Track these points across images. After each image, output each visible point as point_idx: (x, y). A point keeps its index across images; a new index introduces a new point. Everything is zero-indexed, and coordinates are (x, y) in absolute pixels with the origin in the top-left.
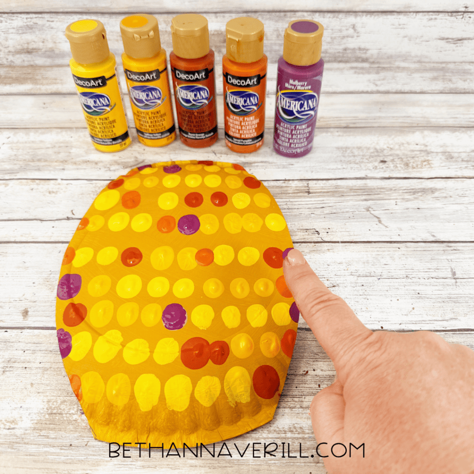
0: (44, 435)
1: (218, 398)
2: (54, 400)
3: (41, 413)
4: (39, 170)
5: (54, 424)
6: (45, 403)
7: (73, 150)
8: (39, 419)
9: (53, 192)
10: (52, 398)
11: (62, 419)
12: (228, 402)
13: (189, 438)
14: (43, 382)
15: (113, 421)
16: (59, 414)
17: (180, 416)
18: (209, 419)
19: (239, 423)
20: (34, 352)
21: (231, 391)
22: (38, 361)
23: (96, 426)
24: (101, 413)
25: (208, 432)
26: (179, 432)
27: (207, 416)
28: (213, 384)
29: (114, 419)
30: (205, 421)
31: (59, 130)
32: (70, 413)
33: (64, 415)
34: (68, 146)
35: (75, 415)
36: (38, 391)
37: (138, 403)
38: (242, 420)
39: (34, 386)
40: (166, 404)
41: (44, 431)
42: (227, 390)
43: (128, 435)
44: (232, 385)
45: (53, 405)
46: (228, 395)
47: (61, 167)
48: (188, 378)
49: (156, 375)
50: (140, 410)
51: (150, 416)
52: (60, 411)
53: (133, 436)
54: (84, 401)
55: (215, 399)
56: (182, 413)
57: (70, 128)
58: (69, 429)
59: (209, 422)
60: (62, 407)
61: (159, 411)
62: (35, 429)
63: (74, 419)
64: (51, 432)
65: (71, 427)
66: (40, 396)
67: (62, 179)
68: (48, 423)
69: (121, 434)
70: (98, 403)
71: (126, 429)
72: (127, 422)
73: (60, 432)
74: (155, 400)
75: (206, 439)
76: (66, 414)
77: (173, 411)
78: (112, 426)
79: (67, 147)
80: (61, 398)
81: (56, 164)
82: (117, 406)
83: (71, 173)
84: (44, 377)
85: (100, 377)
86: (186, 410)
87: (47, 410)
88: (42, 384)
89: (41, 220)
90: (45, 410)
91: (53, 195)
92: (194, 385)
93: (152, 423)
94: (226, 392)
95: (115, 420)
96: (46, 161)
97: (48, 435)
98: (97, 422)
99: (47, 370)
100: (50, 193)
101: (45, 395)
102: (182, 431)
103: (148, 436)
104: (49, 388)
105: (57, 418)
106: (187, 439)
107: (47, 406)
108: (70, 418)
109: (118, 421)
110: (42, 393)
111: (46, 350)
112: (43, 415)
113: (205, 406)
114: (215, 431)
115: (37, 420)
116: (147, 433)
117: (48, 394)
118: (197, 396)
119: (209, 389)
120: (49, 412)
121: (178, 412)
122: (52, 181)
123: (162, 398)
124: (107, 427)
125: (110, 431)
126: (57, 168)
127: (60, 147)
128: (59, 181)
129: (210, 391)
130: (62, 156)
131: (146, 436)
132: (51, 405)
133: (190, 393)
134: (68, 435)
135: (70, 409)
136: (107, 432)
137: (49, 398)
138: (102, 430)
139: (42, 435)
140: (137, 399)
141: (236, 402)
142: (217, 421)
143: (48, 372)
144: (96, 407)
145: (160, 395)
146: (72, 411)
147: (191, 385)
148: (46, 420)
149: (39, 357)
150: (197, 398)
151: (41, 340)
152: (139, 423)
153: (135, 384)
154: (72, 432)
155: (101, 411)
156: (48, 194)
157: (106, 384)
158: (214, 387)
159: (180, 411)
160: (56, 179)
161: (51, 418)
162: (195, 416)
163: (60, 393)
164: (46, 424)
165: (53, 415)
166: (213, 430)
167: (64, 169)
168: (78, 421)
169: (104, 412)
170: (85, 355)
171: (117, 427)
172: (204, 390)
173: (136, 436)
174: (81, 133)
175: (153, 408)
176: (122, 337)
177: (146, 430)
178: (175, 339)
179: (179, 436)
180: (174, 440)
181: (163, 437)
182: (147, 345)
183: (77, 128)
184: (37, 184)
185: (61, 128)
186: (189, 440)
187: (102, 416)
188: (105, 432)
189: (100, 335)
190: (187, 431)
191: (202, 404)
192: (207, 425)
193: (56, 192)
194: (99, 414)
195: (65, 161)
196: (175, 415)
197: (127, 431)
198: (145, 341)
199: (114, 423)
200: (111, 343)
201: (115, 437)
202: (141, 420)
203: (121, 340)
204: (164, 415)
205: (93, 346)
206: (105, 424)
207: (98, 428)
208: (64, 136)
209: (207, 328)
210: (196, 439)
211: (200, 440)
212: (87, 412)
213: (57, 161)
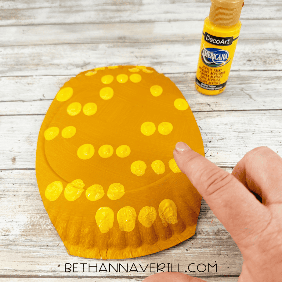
0: (29, 239)
1: (155, 221)
2: (34, 216)
3: (26, 225)
4: (21, 70)
5: (36, 232)
6: (29, 218)
7: (43, 58)
8: (25, 228)
9: (31, 84)
10: (34, 214)
11: (41, 228)
12: (162, 224)
13: (137, 251)
14: (27, 204)
15: (81, 241)
16: (39, 225)
17: (129, 235)
18: (150, 236)
19: (171, 238)
20: (20, 185)
21: (164, 216)
22: (24, 190)
23: (69, 245)
24: (73, 236)
25: (149, 246)
26: (129, 247)
27: (148, 234)
28: (151, 211)
29: (82, 240)
30: (147, 237)
31: (34, 46)
32: (46, 224)
33: (42, 226)
34: (39, 55)
35: (50, 226)
36: (24, 210)
37: (99, 228)
38: (173, 236)
39: (21, 207)
40: (119, 227)
41: (28, 237)
42: (161, 215)
43: (93, 250)
44: (164, 212)
45: (35, 219)
46: (162, 219)
47: (35, 68)
48: (133, 209)
49: (110, 208)
50: (101, 233)
51: (108, 236)
52: (39, 223)
53: (96, 251)
55: (153, 222)
56: (131, 233)
57: (41, 45)
58: (46, 235)
59: (150, 238)
60: (41, 220)
61: (114, 232)
62: (22, 235)
63: (49, 228)
64: (33, 237)
65: (47, 234)
66: (25, 213)
67: (36, 76)
68: (31, 231)
69: (88, 251)
71: (91, 247)
72: (92, 241)
73: (40, 237)
74: (111, 225)
75: (149, 251)
76: (43, 225)
77: (124, 231)
78: (80, 245)
79: (39, 56)
80: (40, 214)
81: (32, 66)
83: (42, 71)
84: (28, 201)
86: (133, 230)
87: (30, 223)
88: (26, 205)
89: (23, 101)
90: (29, 222)
91: (31, 85)
92: (138, 213)
93: (109, 241)
94: (161, 216)
95: (83, 241)
96: (25, 65)
97: (31, 239)
98: (70, 242)
99: (29, 196)
100: (28, 84)
101: (28, 212)
103: (107, 251)
104: (31, 208)
105: (37, 228)
106: (135, 251)
107: (30, 220)
108: (46, 228)
109: (85, 241)
110: (27, 211)
111: (29, 184)
112: (28, 226)
113: (147, 227)
114: (155, 244)
115: (24, 229)
116: (106, 249)
117: (30, 212)
118: (140, 220)
119: (148, 214)
120: (32, 224)
121: (127, 232)
122: (30, 77)
123: (116, 222)
124: (77, 246)
125: (79, 248)
126: (33, 69)
127: (34, 56)
128: (34, 77)
129: (149, 217)
130: (36, 61)
131: (106, 250)
132: (33, 219)
133: (135, 218)
134: (45, 239)
135: (46, 222)
136: (78, 249)
137: (31, 215)
138: (73, 248)
139: (27, 239)
140: (98, 225)
141: (168, 224)
142: (155, 238)
143: (30, 198)
145: (114, 221)
146: (47, 223)
147: (135, 213)
148: (30, 229)
149: (24, 188)
150: (140, 222)
151: (25, 177)
152: (100, 241)
153: (96, 214)
154: (48, 237)
155: (72, 234)
156: (27, 85)
158: (151, 213)
159: (129, 231)
160: (32, 76)
161: (33, 228)
162: (140, 235)
163: (39, 211)
164: (30, 232)
165: (34, 226)
166: (153, 244)
167: (37, 70)
168: (52, 230)
169: (75, 235)
170: (58, 197)
171: (84, 246)
172: (145, 216)
173: (98, 251)
174: (48, 48)
175: (109, 230)
176: (84, 184)
177: (105, 246)
178: (121, 184)
179: (129, 249)
180: (126, 252)
181: (118, 251)
182: (102, 188)
183: (45, 45)
184: (20, 79)
185: (35, 45)
186: (136, 252)
187: (73, 238)
188: (76, 249)
189: (68, 183)
190: (134, 246)
191: (144, 225)
192: (149, 241)
193: (32, 84)
194: (71, 237)
195: (37, 65)
196: (125, 235)
197: (92, 248)
198: (100, 186)
199: (82, 243)
200: (77, 188)
201: (83, 252)
202: (102, 239)
203: (84, 185)
204: (117, 235)
205: (63, 190)
206: (76, 243)
207: (71, 247)
208: (37, 50)
209: (142, 175)
210: (142, 251)
211: (145, 251)
212: (62, 236)
213: (33, 65)
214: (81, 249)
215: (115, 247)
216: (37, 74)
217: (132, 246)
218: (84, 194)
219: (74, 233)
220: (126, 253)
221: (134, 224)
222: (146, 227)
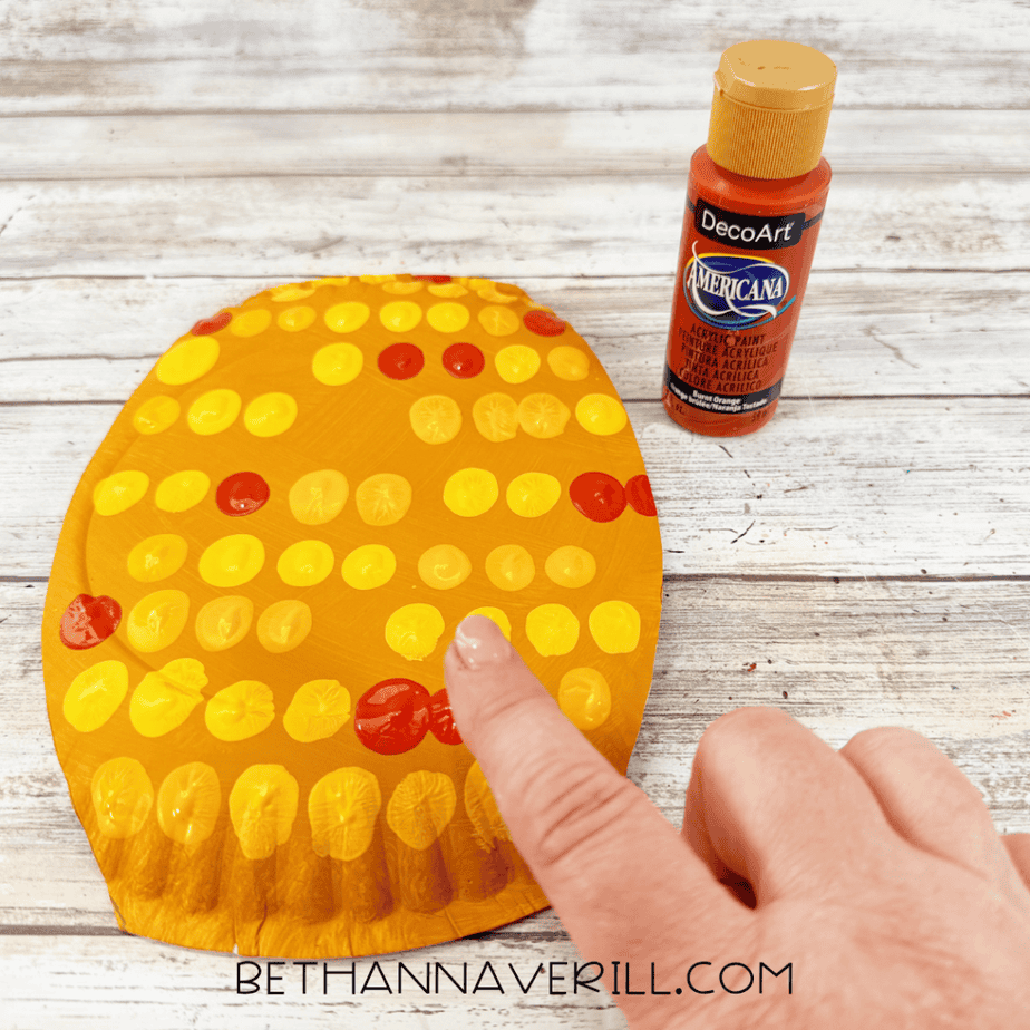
1: (447, 829)
4: (102, 257)
7: (180, 220)
9: (136, 302)
12: (473, 839)
13: (370, 934)
15: (172, 885)
17: (345, 872)
18: (423, 882)
19: (503, 895)
21: (483, 811)
23: (126, 898)
24: (142, 862)
25: (418, 917)
26: (343, 916)
27: (418, 874)
28: (437, 790)
29: (174, 880)
30: (412, 886)
34: (167, 211)
37: (237, 839)
38: (509, 886)
40: (310, 841)
42: (471, 808)
43: (209, 921)
44: (485, 796)
46: (473, 821)
47: (154, 253)
48: (372, 777)
49: (287, 769)
50: (244, 857)
51: (267, 873)
53: (222, 925)
54: (98, 832)
55: (439, 832)
56: (353, 867)
57: (172, 178)
59: (423, 890)
61: (291, 860)
67: (155, 277)
69: (192, 921)
70: (134, 837)
71: (204, 906)
72: (208, 887)
74: (284, 831)
75: (413, 935)
77: (328, 858)
78: (167, 898)
79: (165, 213)
81: (141, 246)
82: (182, 846)
83: (174, 261)
85: (143, 770)
86: (363, 856)
89: (109, 358)
91: (136, 307)
92: (387, 792)
93: (272, 891)
94: (470, 812)
95: (177, 884)
96: (117, 240)
98: (129, 887)
100: (128, 302)
102: (351, 914)
103: (261, 926)
106: (363, 933)
109: (184, 885)
113: (414, 846)
114: (438, 914)
116: (258, 918)
118: (393, 820)
119: (425, 802)
121: (341, 862)
122: (133, 281)
123: (301, 822)
124: (155, 903)
125: (162, 910)
126: (144, 254)
127: (149, 214)
128: (149, 280)
129: (428, 810)
130: (155, 230)
131: (258, 923)
133: (373, 813)
136: (156, 911)
138: (141, 909)
140: (235, 827)
141: (495, 840)
142: (443, 889)
144: (131, 846)
145: (297, 818)
147: (378, 794)
150: (392, 827)
152: (239, 890)
153: (231, 788)
155: (140, 857)
156: (123, 306)
157: (156, 788)
158: (438, 799)
159: (348, 859)
160: (141, 277)
162: (388, 876)
166: (432, 911)
167: (158, 257)
169: (149, 861)
171: (180, 902)
172: (412, 807)
173: (229, 926)
174: (197, 188)
175: (275, 851)
176: (204, 676)
177: (256, 908)
178: (342, 684)
179: (342, 926)
180: (330, 935)
181: (300, 929)
182: (270, 695)
183: (187, 177)
184: (99, 286)
185: (151, 178)
186: (367, 937)
187: (144, 871)
188: (149, 912)
189: (150, 669)
190: (363, 913)
191: (406, 841)
192: (417, 898)
193: (143, 302)
194: (136, 867)
195: (161, 241)
196: (333, 872)
197: (205, 913)
198: (264, 687)
199: (174, 889)
200: (177, 689)
201: (174, 925)
202: (245, 883)
203: (204, 681)
204: (304, 869)
205: (129, 695)
206: (151, 891)
207: (132, 904)
208: (160, 193)
209: (424, 658)
210: (388, 933)
211: (400, 936)
212: (105, 862)
213: (143, 241)
214: (166, 913)
215: (293, 914)
216: (159, 271)
217: (354, 913)
218: (199, 712)
219: (148, 851)
220: (327, 937)
221: (369, 833)
222: (412, 849)
